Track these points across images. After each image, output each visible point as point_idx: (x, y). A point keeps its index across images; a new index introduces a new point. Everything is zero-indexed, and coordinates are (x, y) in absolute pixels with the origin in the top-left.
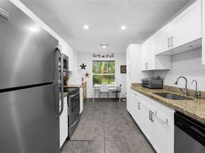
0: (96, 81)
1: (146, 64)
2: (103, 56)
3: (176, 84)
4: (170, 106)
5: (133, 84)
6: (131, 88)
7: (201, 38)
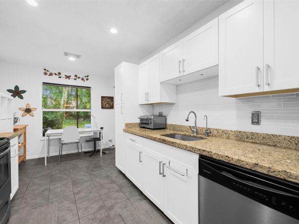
0: (49, 123)
1: (147, 94)
2: (68, 77)
3: (187, 121)
4: (192, 150)
5: (127, 125)
6: (124, 131)
7: (218, 65)
